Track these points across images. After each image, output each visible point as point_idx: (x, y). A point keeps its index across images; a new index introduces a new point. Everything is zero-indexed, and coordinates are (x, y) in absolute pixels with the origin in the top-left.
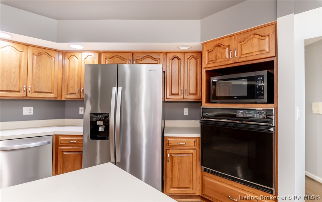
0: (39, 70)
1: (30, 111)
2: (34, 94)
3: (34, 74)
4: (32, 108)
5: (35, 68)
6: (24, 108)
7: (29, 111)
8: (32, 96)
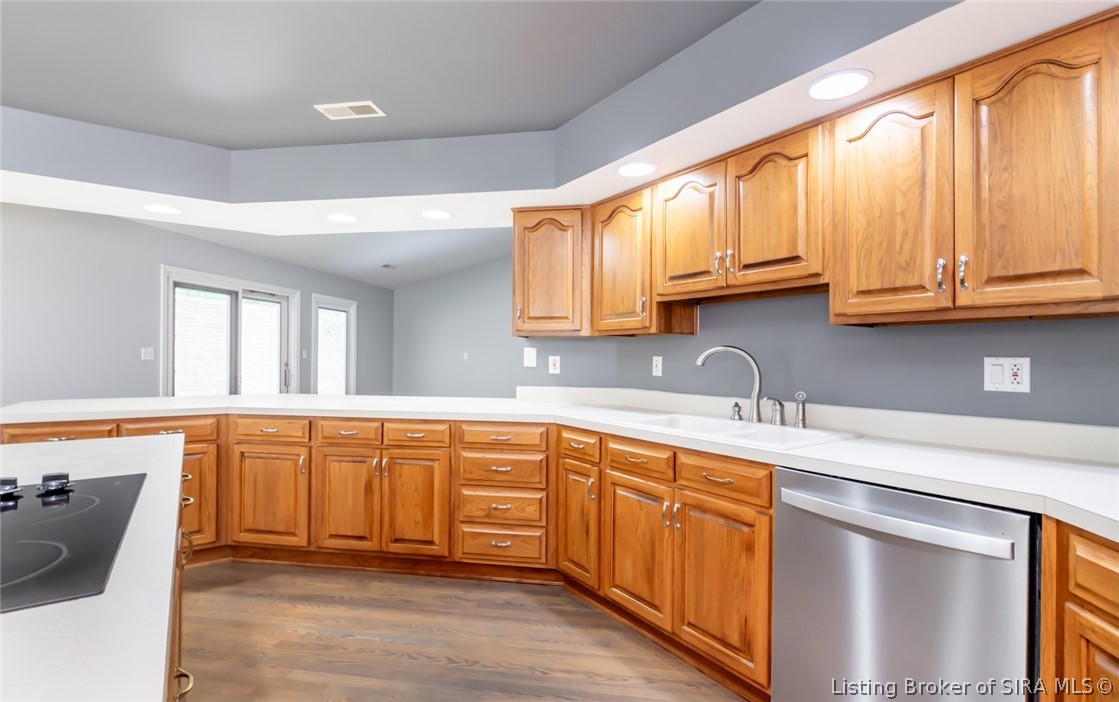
0: (1005, 169)
1: (1015, 375)
2: (989, 289)
3: (985, 194)
4: (1024, 363)
5: (985, 166)
6: (988, 361)
7: (1008, 373)
8: (978, 301)
